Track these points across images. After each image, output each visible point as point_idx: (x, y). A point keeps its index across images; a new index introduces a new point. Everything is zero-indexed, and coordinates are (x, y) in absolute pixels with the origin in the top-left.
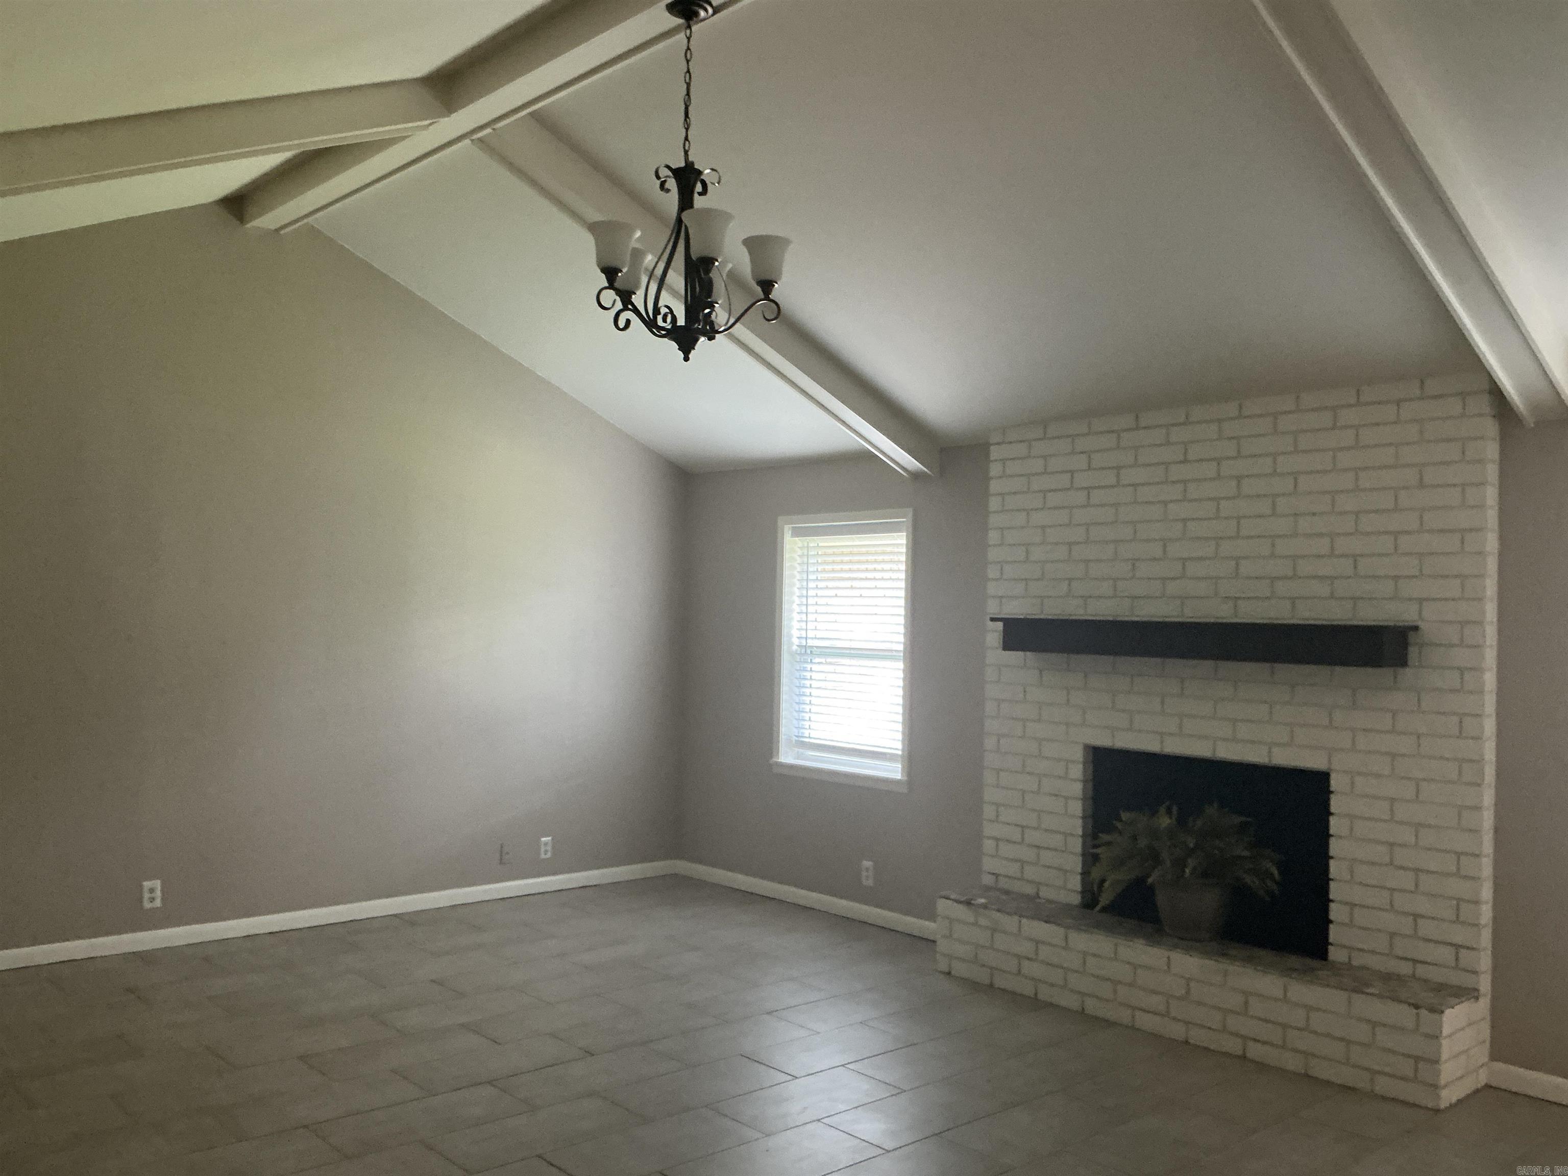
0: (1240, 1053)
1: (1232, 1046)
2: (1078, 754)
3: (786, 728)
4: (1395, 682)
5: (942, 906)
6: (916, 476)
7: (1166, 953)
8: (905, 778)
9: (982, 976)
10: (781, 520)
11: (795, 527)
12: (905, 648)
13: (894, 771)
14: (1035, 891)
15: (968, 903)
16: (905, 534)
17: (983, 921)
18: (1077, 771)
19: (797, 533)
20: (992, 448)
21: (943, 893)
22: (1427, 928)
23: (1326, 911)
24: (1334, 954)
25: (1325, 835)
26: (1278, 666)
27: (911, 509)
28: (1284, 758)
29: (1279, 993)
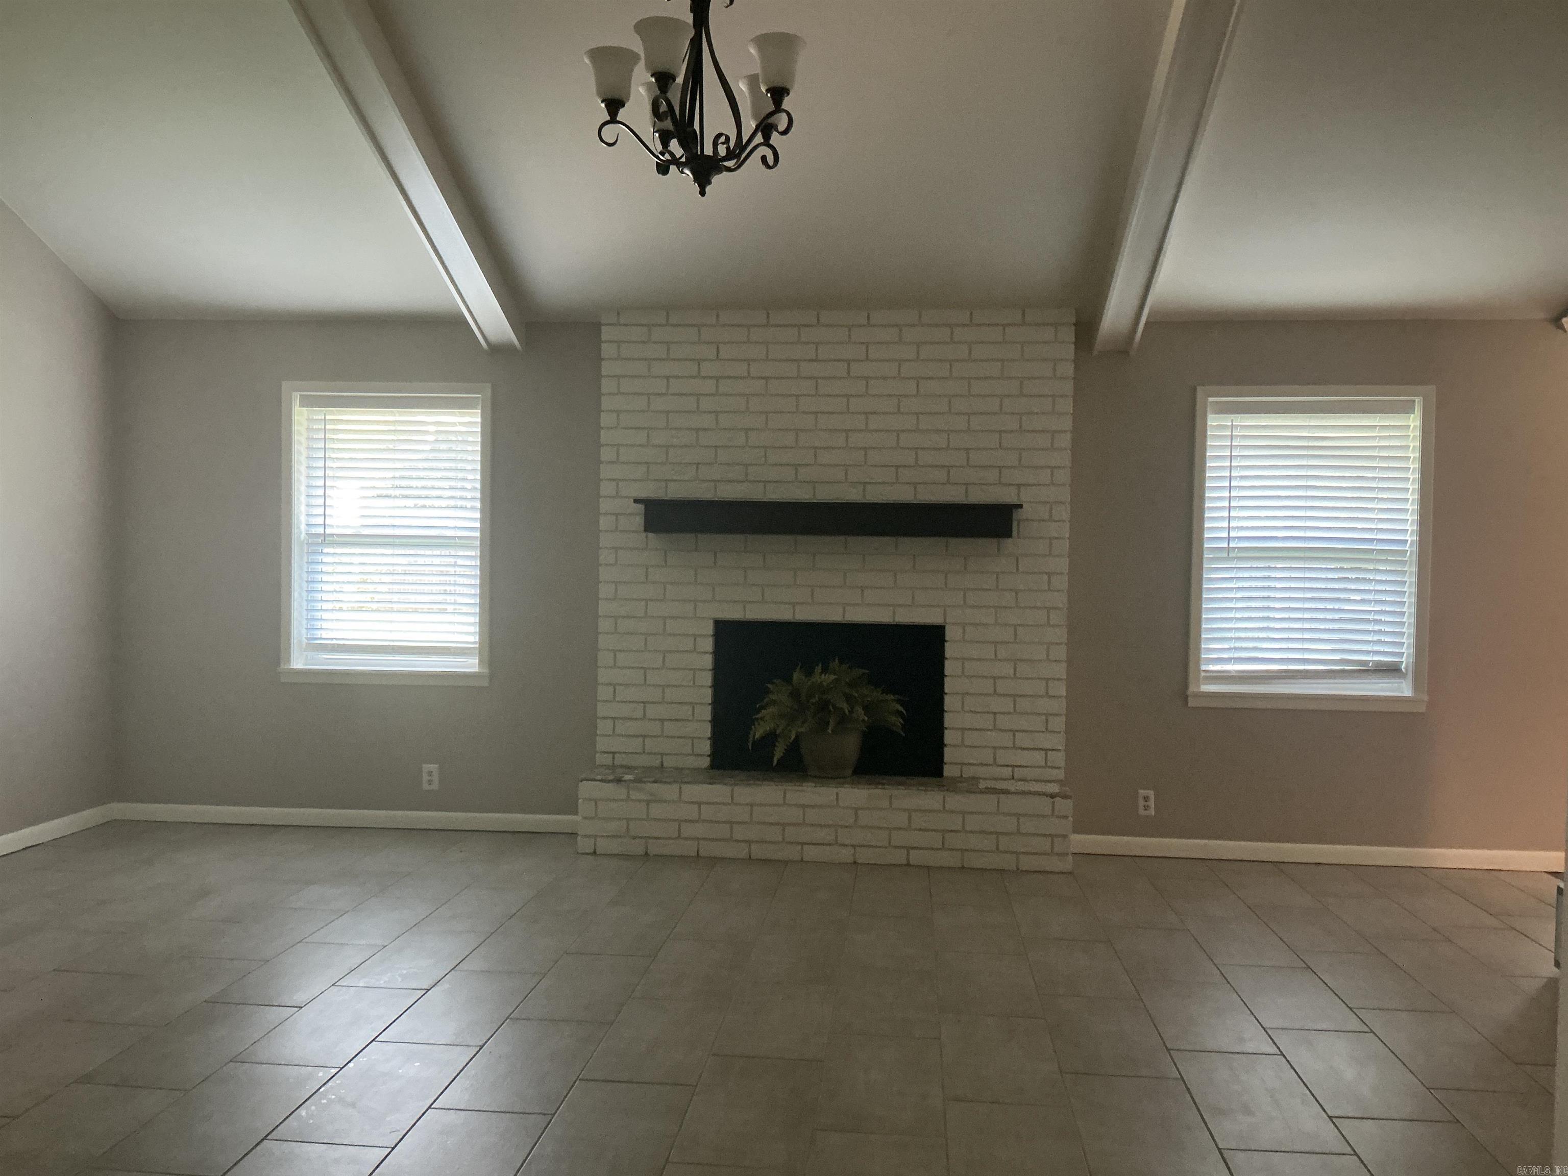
0: (905, 862)
1: (899, 857)
2: (709, 629)
3: (298, 631)
4: (999, 550)
5: (586, 789)
6: (498, 350)
7: (835, 790)
8: (486, 671)
9: (637, 848)
10: (285, 385)
11: (303, 395)
12: (482, 535)
13: (471, 665)
14: (658, 762)
15: (619, 781)
16: (480, 411)
17: (635, 795)
18: (708, 645)
19: (307, 402)
20: (603, 327)
21: (583, 776)
22: (1023, 740)
23: (942, 737)
24: (948, 771)
25: (941, 676)
26: (902, 539)
27: (489, 385)
28: (905, 617)
29: (938, 806)
